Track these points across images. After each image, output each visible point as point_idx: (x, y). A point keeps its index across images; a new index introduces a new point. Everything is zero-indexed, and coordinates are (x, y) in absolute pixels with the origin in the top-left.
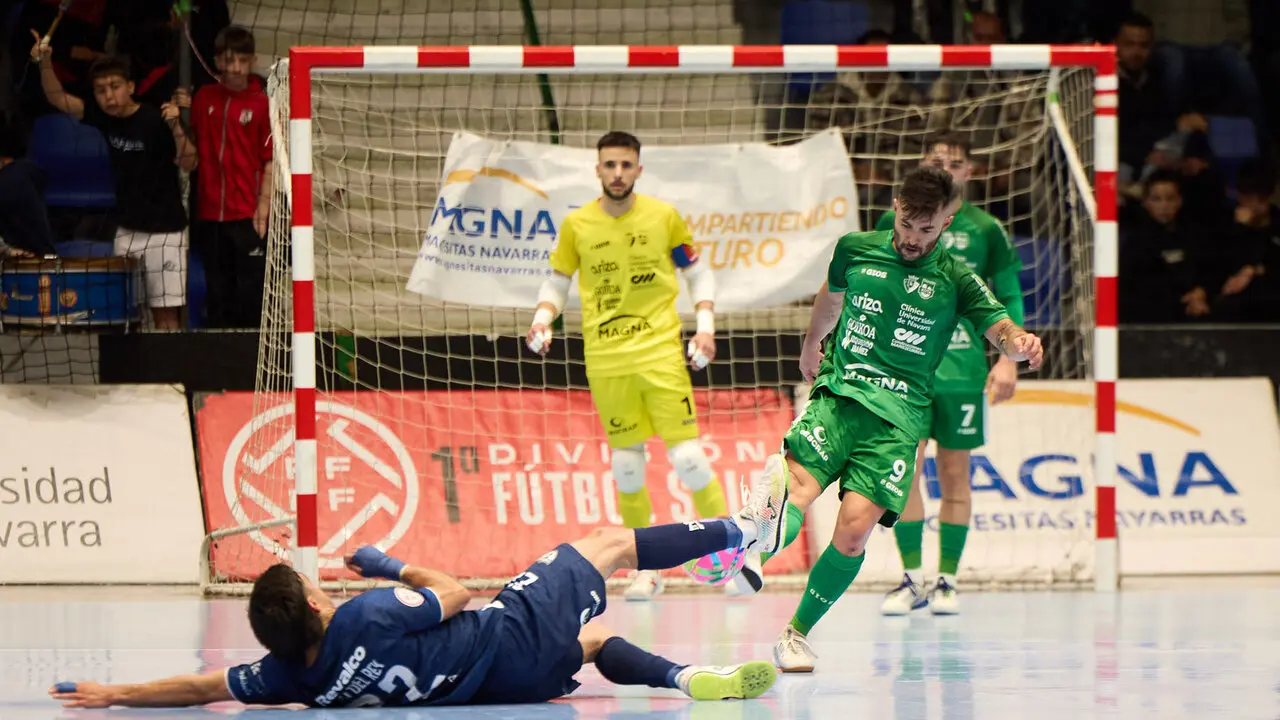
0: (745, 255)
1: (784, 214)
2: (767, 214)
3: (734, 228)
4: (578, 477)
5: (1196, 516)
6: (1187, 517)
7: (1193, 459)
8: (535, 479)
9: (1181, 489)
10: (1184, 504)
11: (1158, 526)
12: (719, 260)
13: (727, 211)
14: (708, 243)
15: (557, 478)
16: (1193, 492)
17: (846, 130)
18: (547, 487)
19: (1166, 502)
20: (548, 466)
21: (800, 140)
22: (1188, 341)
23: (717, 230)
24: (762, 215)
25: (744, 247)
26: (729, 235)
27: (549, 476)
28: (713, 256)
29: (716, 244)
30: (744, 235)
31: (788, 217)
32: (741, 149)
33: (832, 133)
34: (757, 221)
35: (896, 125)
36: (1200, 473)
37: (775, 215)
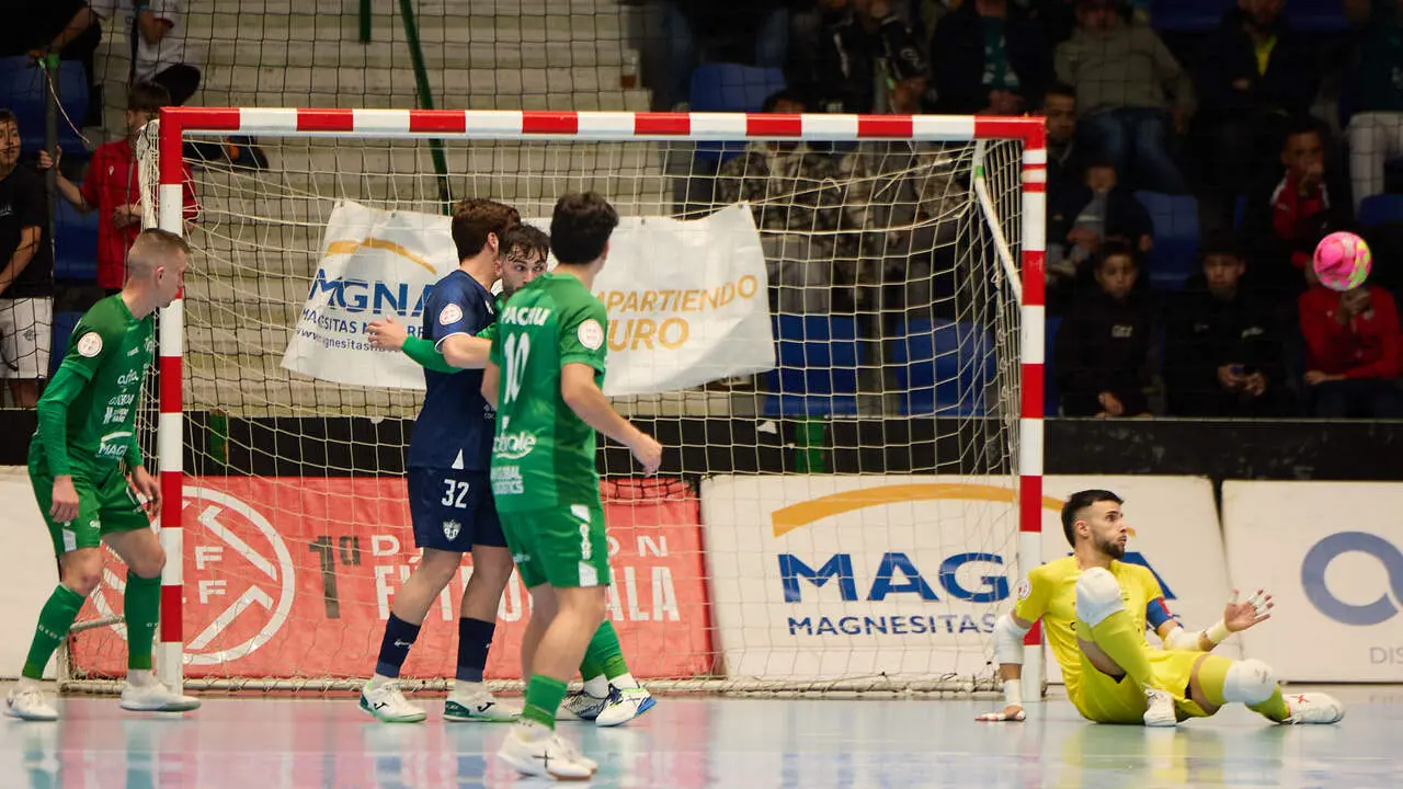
0: (646, 336)
1: (688, 293)
2: (672, 292)
3: (635, 306)
13: (632, 288)
21: (706, 214)
22: (1124, 435)
23: (617, 309)
24: (668, 293)
25: (646, 328)
26: (630, 314)
30: (646, 313)
31: (691, 296)
32: (643, 222)
34: (661, 298)
37: (680, 293)
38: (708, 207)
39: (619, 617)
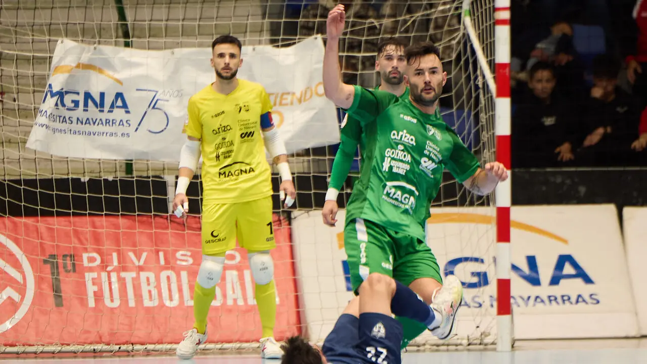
1: (283, 94)
2: (273, 94)
4: (143, 275)
5: (566, 299)
6: (559, 300)
7: (563, 260)
8: (114, 276)
9: (555, 281)
10: (557, 290)
11: (540, 306)
15: (129, 276)
16: (562, 282)
18: (122, 282)
19: (545, 289)
20: (123, 267)
21: (294, 43)
22: (559, 180)
27: (123, 274)
31: (285, 96)
32: (254, 49)
33: (316, 38)
35: (359, 33)
36: (568, 269)
37: (278, 94)
38: (295, 39)
39: (241, 302)
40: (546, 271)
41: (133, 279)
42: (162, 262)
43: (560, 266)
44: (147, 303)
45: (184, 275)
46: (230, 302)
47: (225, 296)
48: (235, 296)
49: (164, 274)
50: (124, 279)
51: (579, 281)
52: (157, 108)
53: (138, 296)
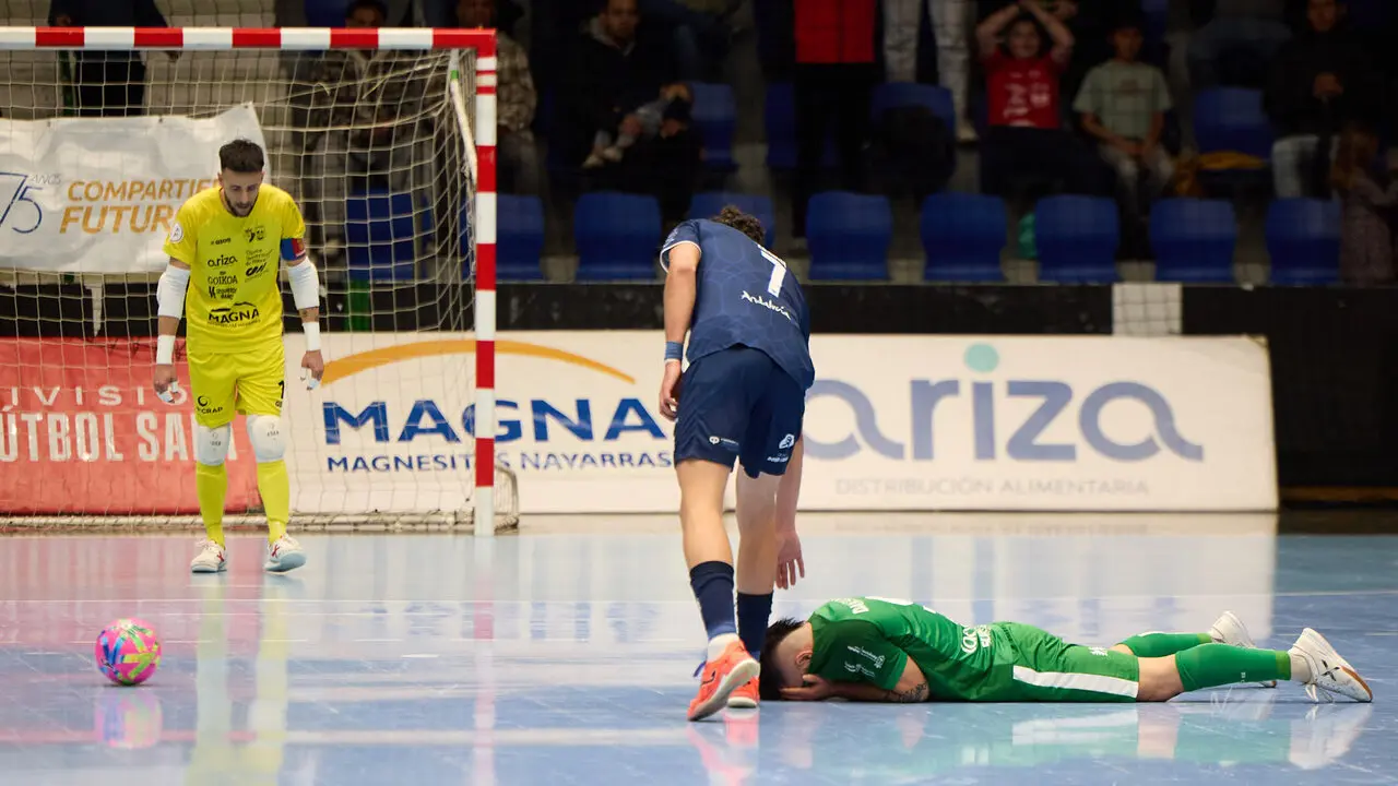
0: (164, 220)
1: (201, 182)
2: (187, 181)
3: (153, 194)
4: (52, 418)
5: (625, 459)
6: (617, 460)
7: (626, 405)
8: (12, 419)
9: (612, 434)
10: (614, 447)
11: (589, 467)
12: (139, 224)
13: (148, 177)
14: (128, 208)
15: (33, 419)
16: (623, 435)
17: (257, 104)
18: (22, 426)
20: (26, 404)
21: (214, 114)
23: (137, 196)
24: (181, 183)
25: (164, 212)
26: (148, 200)
27: (24, 417)
28: (133, 221)
29: (136, 209)
30: (164, 200)
31: (205, 184)
32: (161, 121)
33: (246, 107)
34: (176, 186)
36: (632, 418)
37: (193, 182)
38: (215, 108)
39: (184, 457)
40: (601, 420)
41: (38, 423)
42: (79, 400)
43: (621, 413)
44: (55, 456)
45: (108, 418)
46: (169, 456)
47: (162, 448)
48: (177, 448)
49: (80, 418)
50: (26, 423)
51: (646, 435)
52: (26, 199)
53: (44, 447)
